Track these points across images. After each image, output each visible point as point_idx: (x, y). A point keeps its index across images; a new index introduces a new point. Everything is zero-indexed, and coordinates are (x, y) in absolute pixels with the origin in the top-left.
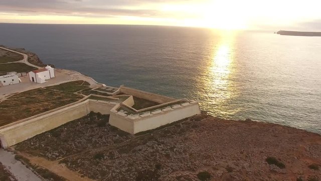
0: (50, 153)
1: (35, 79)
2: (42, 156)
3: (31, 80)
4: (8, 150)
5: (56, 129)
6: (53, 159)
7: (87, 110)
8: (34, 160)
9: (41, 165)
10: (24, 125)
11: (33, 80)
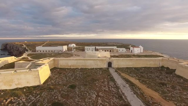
0: (132, 74)
1: (132, 51)
2: (127, 74)
3: (131, 52)
4: (113, 68)
5: (138, 68)
6: (132, 77)
7: (159, 64)
8: (123, 74)
9: (125, 76)
10: (123, 59)
11: (132, 52)
